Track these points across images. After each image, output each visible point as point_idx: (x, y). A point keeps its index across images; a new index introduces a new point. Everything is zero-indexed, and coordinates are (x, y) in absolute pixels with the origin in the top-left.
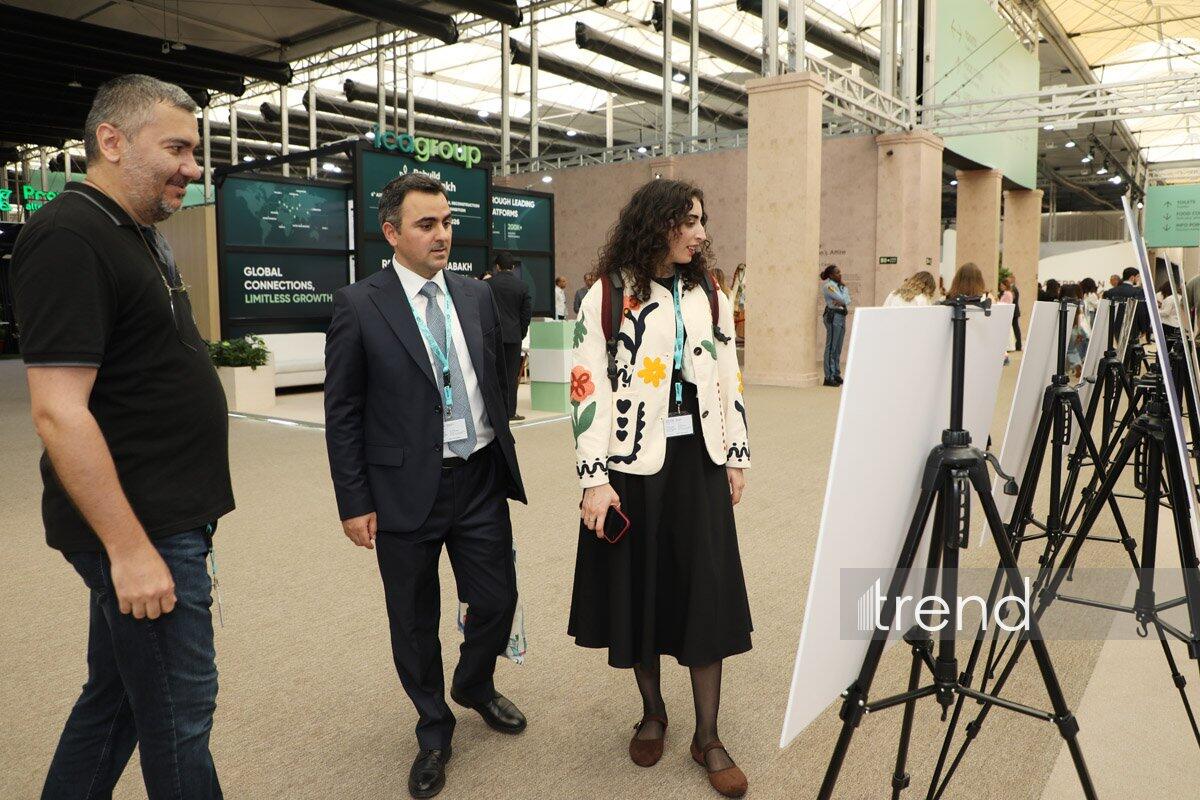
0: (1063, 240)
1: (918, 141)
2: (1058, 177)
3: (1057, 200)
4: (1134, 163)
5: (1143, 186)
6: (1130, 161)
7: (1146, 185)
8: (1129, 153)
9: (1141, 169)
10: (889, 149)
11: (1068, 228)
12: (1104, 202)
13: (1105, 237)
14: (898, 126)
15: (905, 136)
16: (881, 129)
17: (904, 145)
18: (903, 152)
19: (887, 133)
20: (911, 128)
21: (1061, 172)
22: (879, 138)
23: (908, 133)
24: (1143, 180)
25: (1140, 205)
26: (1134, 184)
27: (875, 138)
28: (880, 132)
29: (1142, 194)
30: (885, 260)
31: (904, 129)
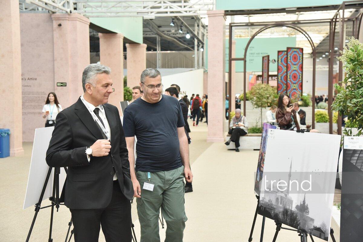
0: (165, 68)
1: (75, 19)
2: (159, 31)
3: (161, 44)
4: (198, 26)
5: (203, 40)
6: (196, 25)
7: (205, 38)
8: (196, 20)
9: (201, 29)
10: (59, 22)
11: (168, 60)
12: (186, 46)
13: (187, 67)
14: (63, 10)
15: (68, 16)
16: (54, 10)
17: (67, 21)
18: (66, 25)
19: (57, 14)
20: (71, 12)
21: (161, 29)
22: (53, 16)
23: (69, 15)
24: (203, 35)
25: (202, 50)
26: (198, 39)
27: (51, 15)
28: (53, 13)
29: (203, 44)
30: (60, 84)
31: (67, 12)
